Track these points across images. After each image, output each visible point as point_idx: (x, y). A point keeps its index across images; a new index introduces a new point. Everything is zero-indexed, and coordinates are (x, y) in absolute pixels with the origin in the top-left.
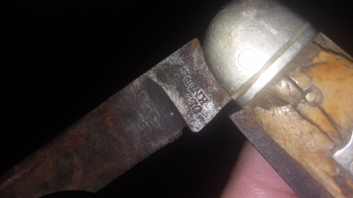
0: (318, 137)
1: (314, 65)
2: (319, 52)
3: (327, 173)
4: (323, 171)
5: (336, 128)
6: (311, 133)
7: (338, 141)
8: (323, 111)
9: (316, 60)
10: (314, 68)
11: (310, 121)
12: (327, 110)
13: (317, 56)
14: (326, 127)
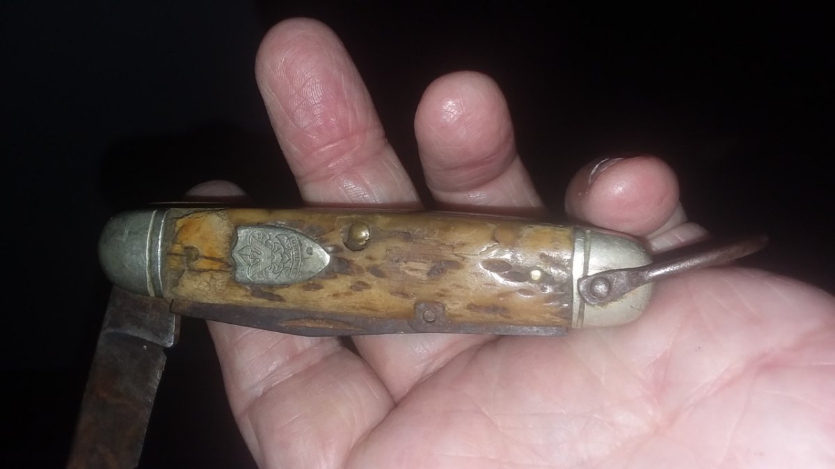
0: (219, 276)
1: (177, 234)
2: (176, 223)
3: (246, 296)
4: (243, 296)
5: (222, 262)
6: (212, 278)
7: (230, 269)
8: (206, 258)
9: (177, 229)
10: (179, 235)
11: (205, 271)
12: (206, 254)
13: (176, 226)
14: (216, 266)
